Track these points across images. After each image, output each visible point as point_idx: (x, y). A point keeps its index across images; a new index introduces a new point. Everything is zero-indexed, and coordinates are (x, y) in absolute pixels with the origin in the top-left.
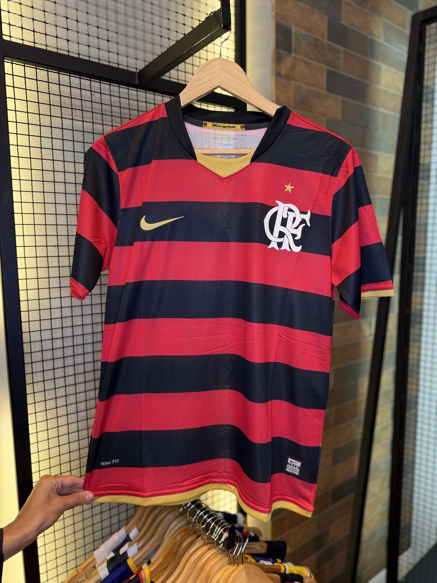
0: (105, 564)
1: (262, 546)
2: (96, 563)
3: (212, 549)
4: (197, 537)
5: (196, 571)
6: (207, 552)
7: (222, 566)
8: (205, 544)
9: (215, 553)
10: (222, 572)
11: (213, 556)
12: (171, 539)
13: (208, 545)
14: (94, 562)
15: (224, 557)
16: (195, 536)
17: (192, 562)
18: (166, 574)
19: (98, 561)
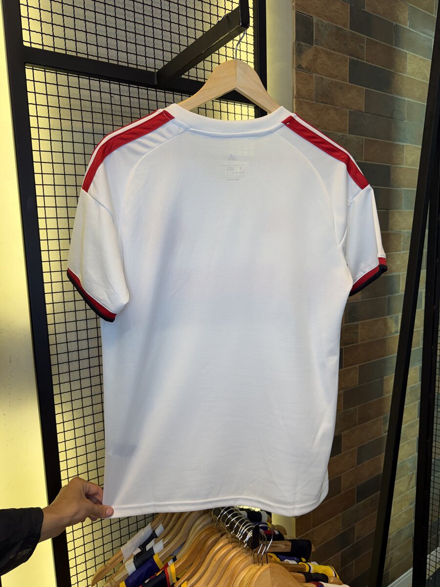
0: (132, 560)
1: (286, 545)
2: (123, 558)
3: (236, 548)
4: (222, 536)
5: (220, 569)
6: (230, 551)
7: (247, 564)
8: (229, 543)
9: (239, 551)
10: (246, 572)
11: (237, 555)
12: (196, 537)
13: (233, 544)
14: (122, 557)
15: (249, 555)
16: (219, 535)
17: (217, 560)
18: (192, 571)
19: (126, 556)
